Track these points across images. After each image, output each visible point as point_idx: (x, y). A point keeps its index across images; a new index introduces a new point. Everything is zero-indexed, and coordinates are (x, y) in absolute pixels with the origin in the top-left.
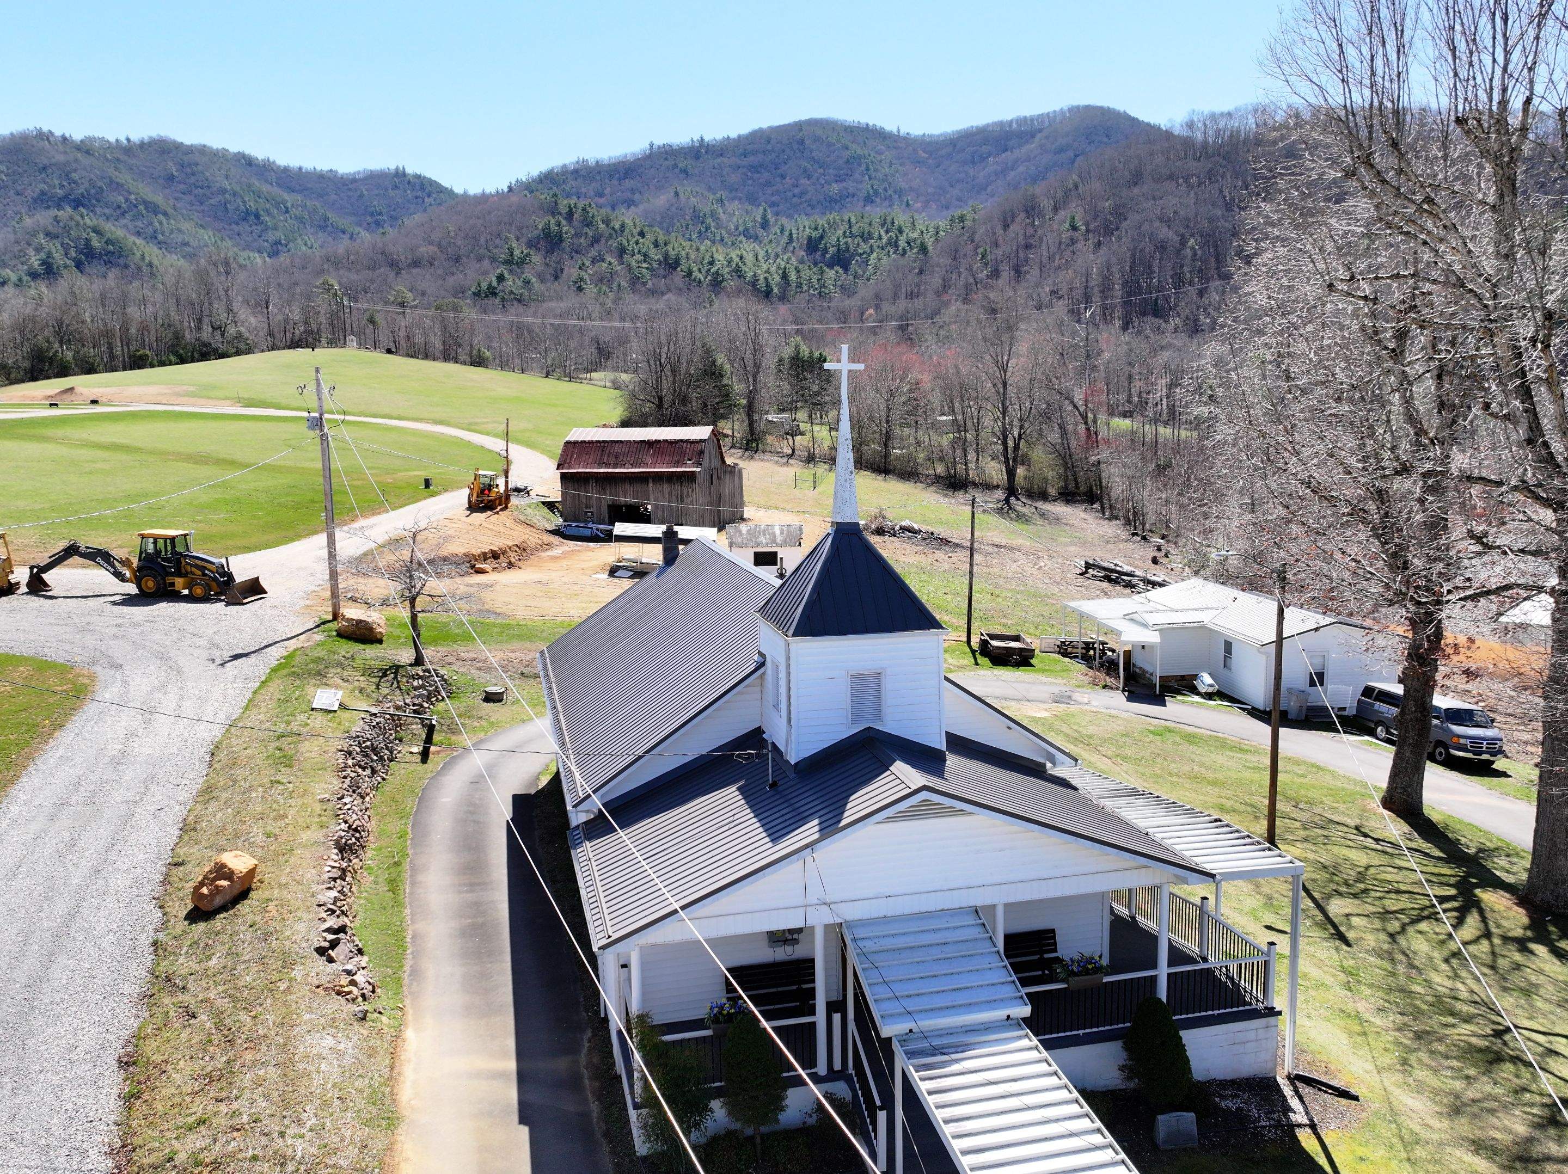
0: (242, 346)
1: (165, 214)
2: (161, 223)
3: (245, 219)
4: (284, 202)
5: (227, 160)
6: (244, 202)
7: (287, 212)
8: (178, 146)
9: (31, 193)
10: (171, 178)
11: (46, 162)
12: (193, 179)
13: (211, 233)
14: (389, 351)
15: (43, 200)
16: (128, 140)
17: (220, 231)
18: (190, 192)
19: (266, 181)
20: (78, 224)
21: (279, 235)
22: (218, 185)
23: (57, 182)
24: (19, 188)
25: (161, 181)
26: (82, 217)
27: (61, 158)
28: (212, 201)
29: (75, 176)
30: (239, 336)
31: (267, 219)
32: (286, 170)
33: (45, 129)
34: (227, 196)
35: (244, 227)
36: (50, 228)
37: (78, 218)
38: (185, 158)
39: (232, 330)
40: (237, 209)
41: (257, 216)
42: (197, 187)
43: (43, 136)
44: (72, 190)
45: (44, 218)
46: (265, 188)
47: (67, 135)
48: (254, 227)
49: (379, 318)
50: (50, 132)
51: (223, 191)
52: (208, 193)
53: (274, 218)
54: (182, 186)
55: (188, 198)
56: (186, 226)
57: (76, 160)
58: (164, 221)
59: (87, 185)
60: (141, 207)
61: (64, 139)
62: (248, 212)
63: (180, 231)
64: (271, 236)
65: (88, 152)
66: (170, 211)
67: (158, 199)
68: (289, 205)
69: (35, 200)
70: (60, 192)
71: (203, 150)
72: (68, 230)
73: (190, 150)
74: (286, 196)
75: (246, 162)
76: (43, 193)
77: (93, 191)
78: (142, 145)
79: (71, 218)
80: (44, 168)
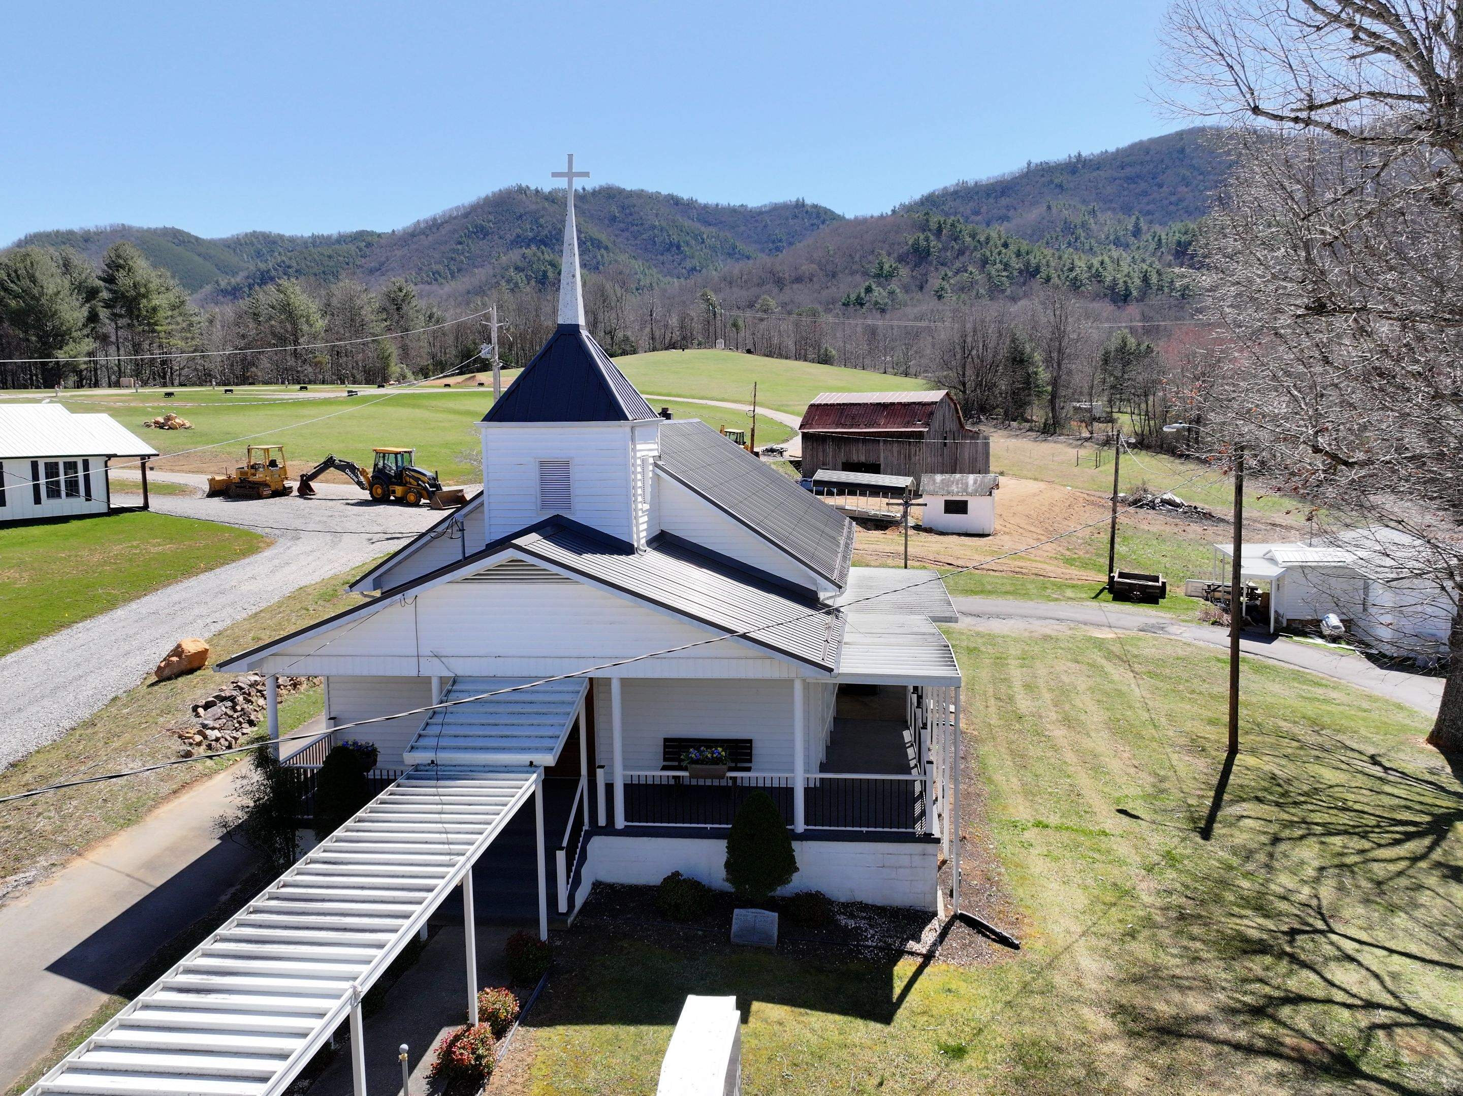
0: (628, 348)
1: (606, 248)
2: (602, 256)
3: (668, 250)
4: (702, 233)
5: (658, 201)
6: (669, 236)
7: (703, 242)
8: (621, 191)
9: (509, 237)
10: (613, 219)
11: (522, 211)
12: (630, 219)
13: (641, 264)
14: (749, 352)
15: (519, 242)
16: (584, 189)
17: (647, 261)
18: (627, 230)
19: (689, 218)
20: (539, 259)
21: (696, 262)
22: (649, 222)
23: (528, 227)
24: (502, 233)
25: (606, 222)
26: (543, 253)
27: (533, 207)
28: (644, 236)
29: (542, 221)
30: (626, 339)
31: (686, 249)
32: (705, 207)
33: (524, 185)
34: (656, 231)
35: (668, 257)
36: (519, 264)
37: (540, 254)
38: (626, 202)
39: (620, 335)
40: (663, 242)
41: (678, 247)
42: (633, 225)
43: (522, 190)
44: (539, 232)
45: (515, 255)
46: (687, 223)
47: (539, 189)
48: (676, 257)
49: (740, 323)
50: (528, 187)
51: (653, 227)
52: (641, 229)
53: (692, 247)
54: (622, 225)
55: (626, 234)
56: (622, 257)
57: (544, 208)
58: (605, 254)
59: (550, 227)
60: (589, 244)
61: (537, 191)
62: (671, 244)
63: (616, 261)
64: (688, 264)
65: (553, 201)
66: (610, 245)
67: (603, 237)
68: (705, 236)
69: (512, 242)
70: (530, 234)
71: (640, 194)
72: (531, 263)
73: (631, 194)
74: (703, 229)
75: (675, 202)
76: (518, 236)
77: (554, 233)
78: (595, 193)
79: (534, 255)
80: (521, 216)
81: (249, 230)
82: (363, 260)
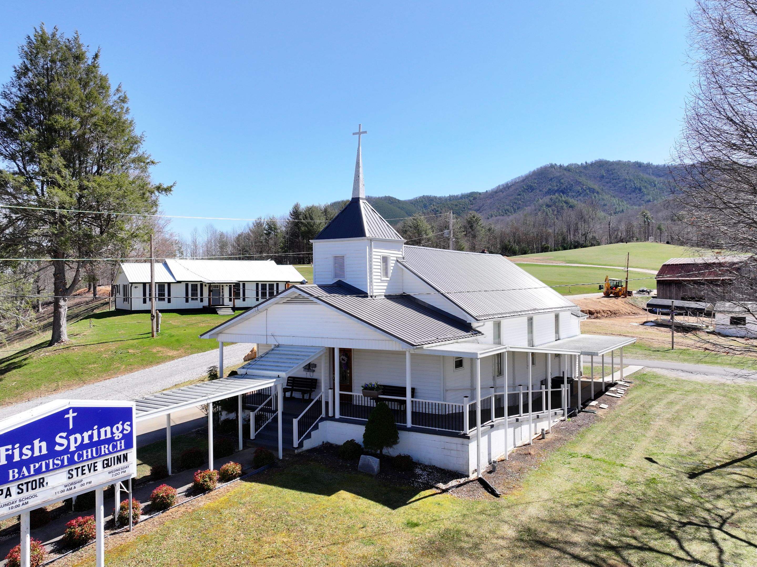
0: (595, 243)
1: (598, 193)
2: (595, 197)
3: (634, 191)
4: (654, 182)
5: (629, 166)
6: (635, 183)
7: (655, 186)
8: (607, 163)
9: (545, 190)
10: (603, 177)
11: (552, 176)
12: (612, 176)
13: (617, 199)
14: (668, 243)
15: (550, 192)
16: (586, 163)
17: (621, 198)
18: (610, 182)
19: (647, 173)
20: (559, 200)
21: (650, 197)
22: (623, 177)
23: (555, 184)
24: (541, 188)
25: (598, 179)
26: (561, 197)
27: (558, 174)
28: (620, 185)
29: (562, 181)
30: (594, 238)
31: (645, 190)
32: (657, 167)
33: (553, 163)
34: (627, 182)
35: (634, 195)
36: (548, 203)
37: (560, 198)
38: (610, 168)
39: (590, 236)
40: (630, 187)
41: (640, 189)
42: (613, 179)
43: (552, 166)
44: (561, 187)
45: (547, 199)
46: (645, 176)
47: (562, 165)
48: (638, 195)
49: (662, 227)
50: (555, 164)
51: (625, 180)
52: (618, 181)
53: (648, 189)
54: (607, 180)
55: (610, 184)
56: (606, 197)
57: (564, 174)
58: (597, 196)
59: (567, 184)
60: (588, 191)
61: (560, 166)
62: (636, 188)
63: (603, 199)
64: (646, 198)
65: (569, 171)
66: (600, 191)
67: (596, 187)
68: (656, 183)
69: (546, 193)
70: (556, 188)
71: (619, 163)
72: (555, 203)
73: (613, 163)
74: (655, 179)
75: (639, 165)
76: (550, 189)
77: (569, 186)
78: (592, 164)
79: (557, 198)
80: (551, 179)
81: (421, 195)
82: (472, 206)
